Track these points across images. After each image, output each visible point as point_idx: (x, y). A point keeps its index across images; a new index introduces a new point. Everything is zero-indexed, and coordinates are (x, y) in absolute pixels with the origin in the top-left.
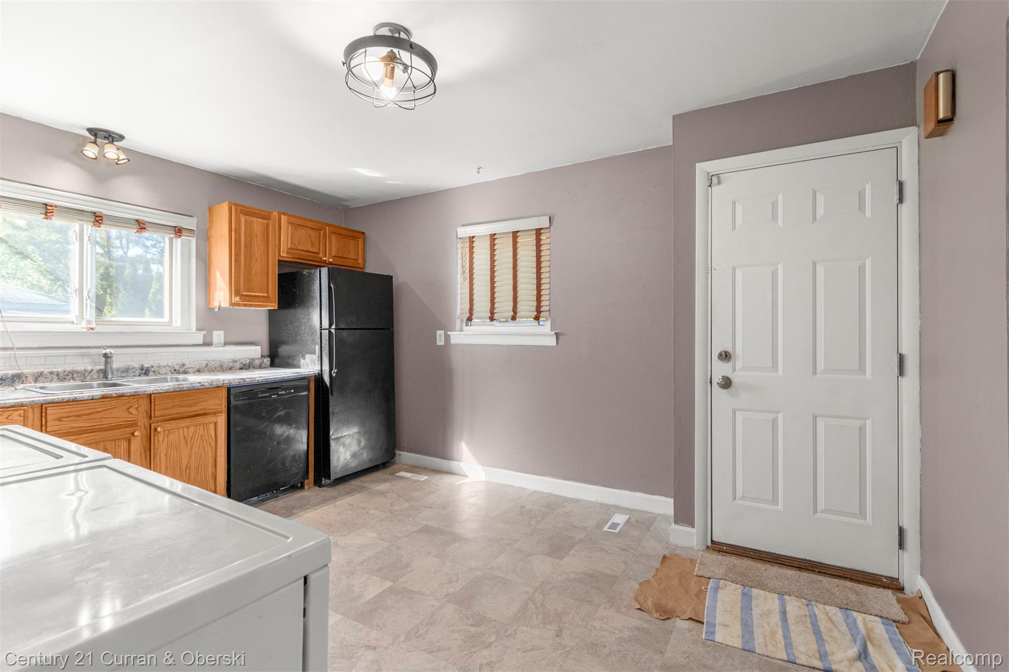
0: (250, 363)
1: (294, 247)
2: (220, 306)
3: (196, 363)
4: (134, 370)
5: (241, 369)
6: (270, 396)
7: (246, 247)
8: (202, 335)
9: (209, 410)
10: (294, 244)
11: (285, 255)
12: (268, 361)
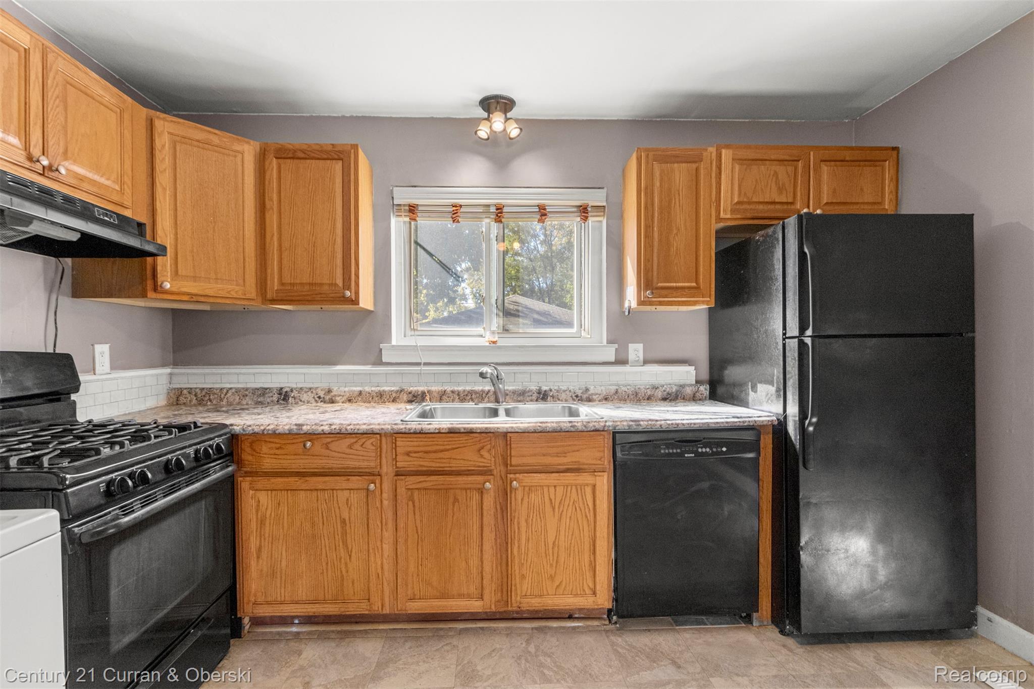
0: (677, 391)
1: (745, 200)
2: (630, 307)
3: (603, 388)
4: (530, 394)
5: (664, 399)
6: (682, 454)
7: (661, 213)
8: (614, 349)
9: (584, 464)
10: (745, 194)
11: (729, 216)
12: (706, 389)
